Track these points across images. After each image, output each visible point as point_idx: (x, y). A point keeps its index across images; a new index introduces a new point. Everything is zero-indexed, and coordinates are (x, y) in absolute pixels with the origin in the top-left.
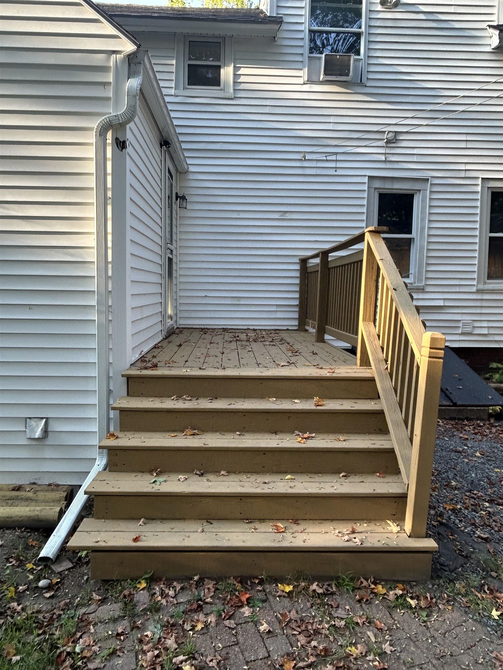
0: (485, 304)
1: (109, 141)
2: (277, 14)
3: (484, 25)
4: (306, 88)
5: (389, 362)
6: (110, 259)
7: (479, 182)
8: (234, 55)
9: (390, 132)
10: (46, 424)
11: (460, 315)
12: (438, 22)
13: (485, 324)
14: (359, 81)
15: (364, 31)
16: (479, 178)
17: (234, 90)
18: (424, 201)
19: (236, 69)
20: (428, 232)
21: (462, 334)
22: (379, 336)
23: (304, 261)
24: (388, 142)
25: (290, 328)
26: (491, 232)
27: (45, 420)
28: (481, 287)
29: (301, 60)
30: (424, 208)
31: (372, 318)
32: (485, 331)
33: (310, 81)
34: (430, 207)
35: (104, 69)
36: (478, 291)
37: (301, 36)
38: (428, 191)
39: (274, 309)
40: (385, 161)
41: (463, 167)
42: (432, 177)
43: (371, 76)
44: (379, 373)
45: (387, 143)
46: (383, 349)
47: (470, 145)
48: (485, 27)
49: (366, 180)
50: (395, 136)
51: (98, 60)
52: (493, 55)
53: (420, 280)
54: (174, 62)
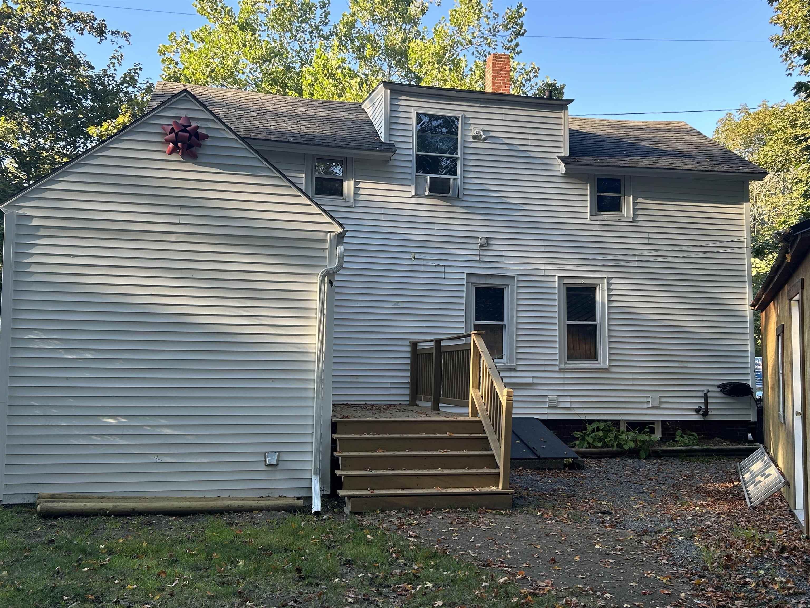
0: (566, 382)
1: (326, 282)
2: (390, 141)
3: (555, 155)
4: (414, 200)
5: (489, 411)
6: (324, 351)
7: (556, 279)
8: (355, 172)
9: (484, 237)
10: (279, 456)
11: (547, 391)
12: (518, 152)
13: (568, 399)
14: (457, 196)
15: (460, 156)
16: (555, 276)
17: (355, 200)
18: (512, 293)
19: (356, 183)
20: (516, 320)
21: (549, 408)
22: (482, 397)
23: (414, 345)
24: (482, 246)
25: (402, 403)
26: (568, 320)
27: (277, 453)
28: (563, 366)
29: (410, 178)
30: (512, 300)
31: (478, 386)
32: (568, 405)
33: (417, 195)
34: (518, 299)
35: (324, 241)
36: (561, 371)
37: (410, 159)
38: (515, 287)
39: (389, 386)
40: (480, 261)
41: (542, 267)
42: (517, 275)
43: (466, 193)
44: (484, 417)
45: (480, 246)
46: (485, 404)
47: (547, 249)
48: (555, 157)
49: (464, 276)
50: (487, 241)
51: (321, 236)
52: (562, 178)
53: (512, 361)
54: (304, 175)
